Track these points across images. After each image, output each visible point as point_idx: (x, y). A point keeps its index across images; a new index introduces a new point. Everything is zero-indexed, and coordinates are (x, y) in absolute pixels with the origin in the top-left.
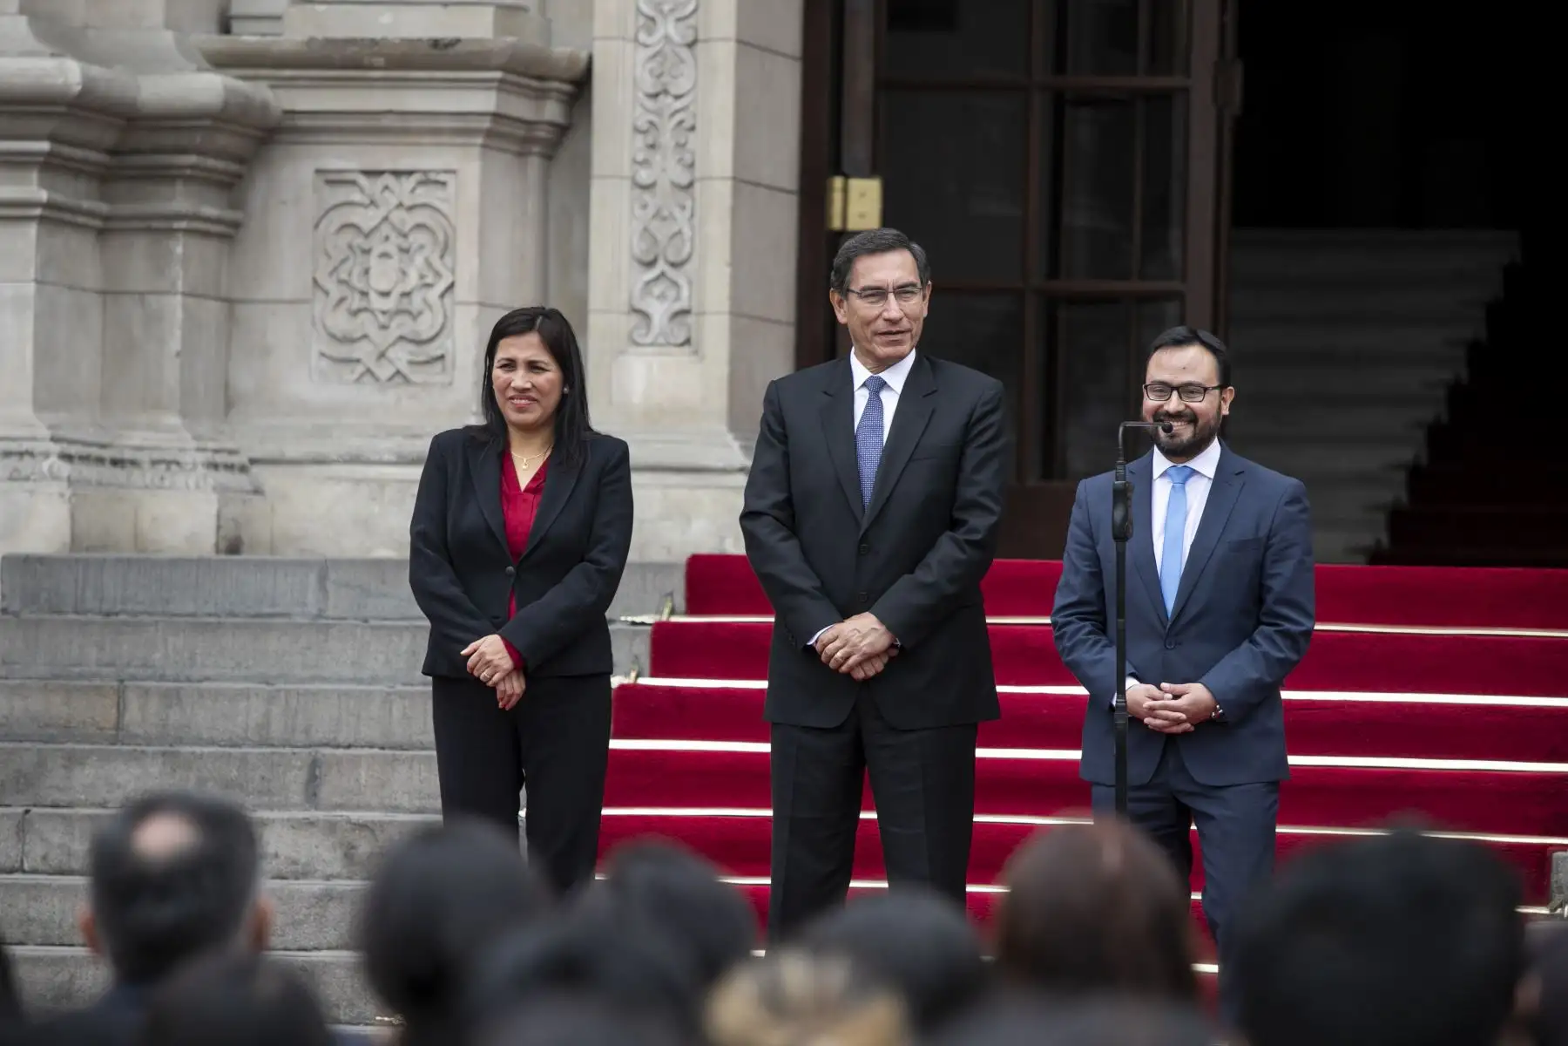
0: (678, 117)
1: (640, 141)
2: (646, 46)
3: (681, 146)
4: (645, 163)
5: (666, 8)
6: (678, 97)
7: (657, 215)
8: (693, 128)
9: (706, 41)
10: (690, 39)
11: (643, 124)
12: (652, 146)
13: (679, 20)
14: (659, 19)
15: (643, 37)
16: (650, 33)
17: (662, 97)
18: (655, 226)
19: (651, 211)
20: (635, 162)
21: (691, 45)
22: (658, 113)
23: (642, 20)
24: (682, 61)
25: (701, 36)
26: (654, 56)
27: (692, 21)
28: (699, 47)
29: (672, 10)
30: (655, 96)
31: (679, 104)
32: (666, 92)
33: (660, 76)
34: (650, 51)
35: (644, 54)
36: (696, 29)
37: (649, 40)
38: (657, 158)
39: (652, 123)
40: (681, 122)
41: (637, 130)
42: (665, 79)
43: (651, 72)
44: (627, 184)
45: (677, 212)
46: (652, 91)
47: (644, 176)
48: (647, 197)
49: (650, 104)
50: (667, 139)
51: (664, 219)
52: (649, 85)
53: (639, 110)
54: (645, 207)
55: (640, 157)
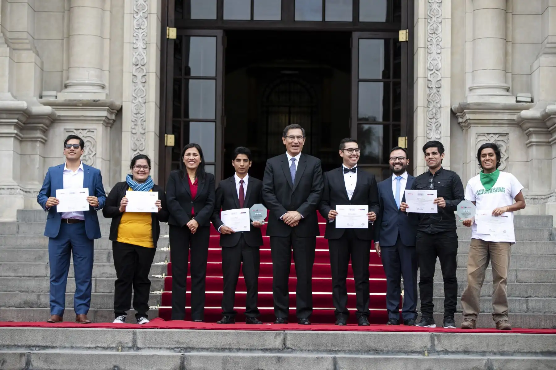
0: (142, 118)
1: (133, 123)
2: (134, 103)
3: (142, 125)
4: (134, 128)
5: (139, 95)
6: (141, 114)
7: (137, 140)
8: (145, 121)
9: (148, 102)
10: (145, 101)
11: (134, 120)
12: (136, 125)
13: (142, 98)
14: (137, 97)
15: (133, 101)
16: (135, 100)
17: (138, 114)
18: (137, 142)
19: (135, 139)
20: (132, 128)
21: (144, 103)
22: (137, 118)
23: (133, 98)
24: (142, 106)
25: (147, 101)
26: (136, 105)
27: (144, 98)
28: (147, 103)
29: (140, 96)
30: (136, 114)
31: (142, 116)
32: (139, 113)
33: (137, 110)
34: (135, 104)
35: (134, 105)
36: (146, 100)
37: (135, 102)
38: (137, 127)
39: (136, 120)
40: (142, 120)
41: (132, 121)
42: (139, 110)
43: (135, 109)
44: (130, 133)
45: (142, 139)
46: (136, 113)
47: (134, 131)
48: (134, 136)
49: (135, 116)
50: (139, 123)
51: (138, 141)
52: (135, 112)
53: (133, 117)
54: (134, 138)
55: (133, 127)
